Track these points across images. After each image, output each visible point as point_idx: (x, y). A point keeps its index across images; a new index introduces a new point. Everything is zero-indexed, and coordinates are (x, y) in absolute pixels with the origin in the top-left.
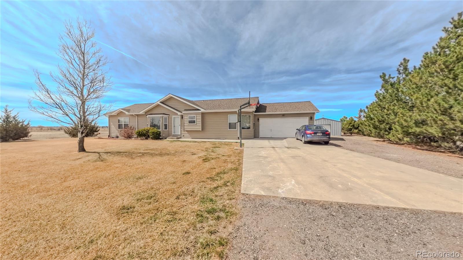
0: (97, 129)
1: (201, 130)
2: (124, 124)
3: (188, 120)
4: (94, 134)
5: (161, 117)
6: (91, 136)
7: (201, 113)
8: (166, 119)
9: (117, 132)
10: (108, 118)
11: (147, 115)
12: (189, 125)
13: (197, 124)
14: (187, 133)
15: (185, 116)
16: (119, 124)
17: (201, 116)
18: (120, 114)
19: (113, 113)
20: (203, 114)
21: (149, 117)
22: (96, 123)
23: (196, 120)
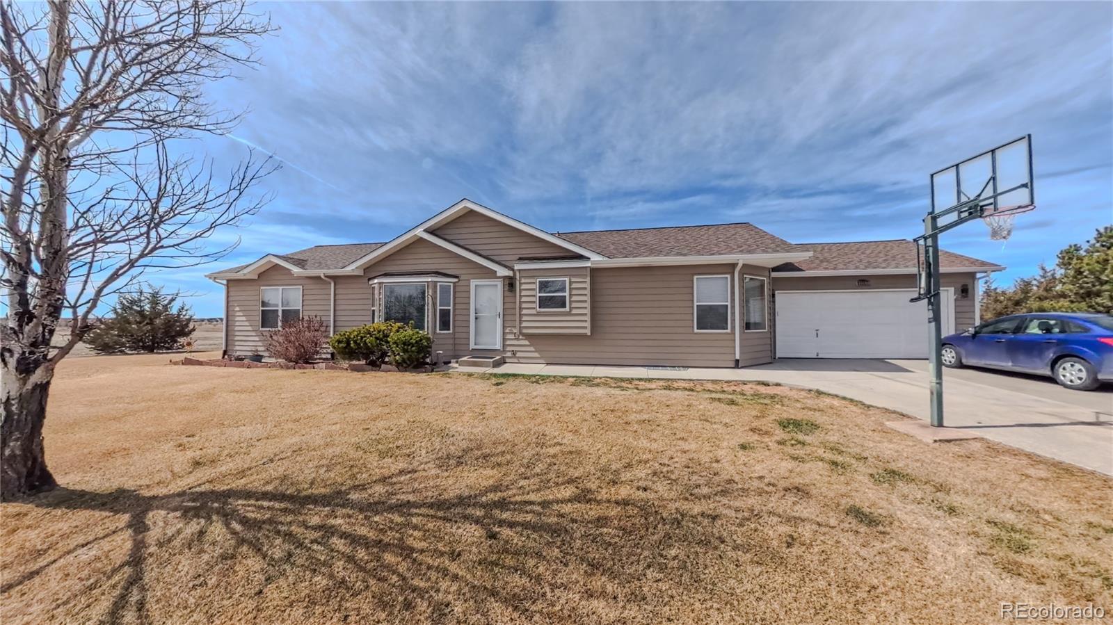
0: (187, 325)
1: (588, 332)
2: (283, 310)
3: (538, 295)
4: (176, 342)
5: (430, 284)
6: (168, 349)
7: (589, 269)
8: (445, 290)
9: (257, 339)
10: (224, 289)
11: (369, 280)
12: (538, 314)
13: (574, 311)
14: (526, 342)
15: (523, 281)
16: (263, 311)
17: (588, 280)
18: (270, 273)
19: (245, 271)
20: (595, 272)
21: (380, 283)
22: (185, 308)
23: (570, 295)
